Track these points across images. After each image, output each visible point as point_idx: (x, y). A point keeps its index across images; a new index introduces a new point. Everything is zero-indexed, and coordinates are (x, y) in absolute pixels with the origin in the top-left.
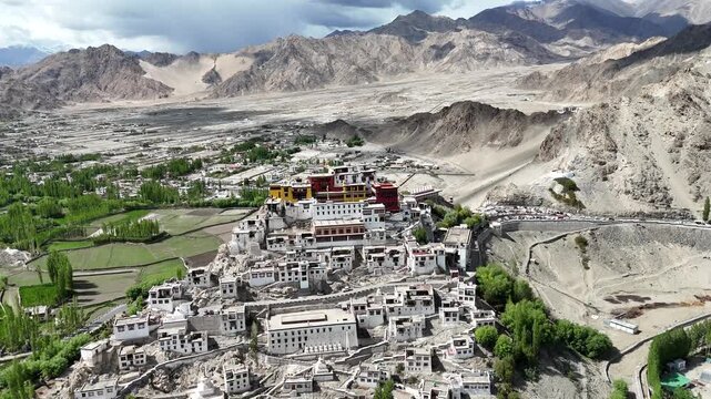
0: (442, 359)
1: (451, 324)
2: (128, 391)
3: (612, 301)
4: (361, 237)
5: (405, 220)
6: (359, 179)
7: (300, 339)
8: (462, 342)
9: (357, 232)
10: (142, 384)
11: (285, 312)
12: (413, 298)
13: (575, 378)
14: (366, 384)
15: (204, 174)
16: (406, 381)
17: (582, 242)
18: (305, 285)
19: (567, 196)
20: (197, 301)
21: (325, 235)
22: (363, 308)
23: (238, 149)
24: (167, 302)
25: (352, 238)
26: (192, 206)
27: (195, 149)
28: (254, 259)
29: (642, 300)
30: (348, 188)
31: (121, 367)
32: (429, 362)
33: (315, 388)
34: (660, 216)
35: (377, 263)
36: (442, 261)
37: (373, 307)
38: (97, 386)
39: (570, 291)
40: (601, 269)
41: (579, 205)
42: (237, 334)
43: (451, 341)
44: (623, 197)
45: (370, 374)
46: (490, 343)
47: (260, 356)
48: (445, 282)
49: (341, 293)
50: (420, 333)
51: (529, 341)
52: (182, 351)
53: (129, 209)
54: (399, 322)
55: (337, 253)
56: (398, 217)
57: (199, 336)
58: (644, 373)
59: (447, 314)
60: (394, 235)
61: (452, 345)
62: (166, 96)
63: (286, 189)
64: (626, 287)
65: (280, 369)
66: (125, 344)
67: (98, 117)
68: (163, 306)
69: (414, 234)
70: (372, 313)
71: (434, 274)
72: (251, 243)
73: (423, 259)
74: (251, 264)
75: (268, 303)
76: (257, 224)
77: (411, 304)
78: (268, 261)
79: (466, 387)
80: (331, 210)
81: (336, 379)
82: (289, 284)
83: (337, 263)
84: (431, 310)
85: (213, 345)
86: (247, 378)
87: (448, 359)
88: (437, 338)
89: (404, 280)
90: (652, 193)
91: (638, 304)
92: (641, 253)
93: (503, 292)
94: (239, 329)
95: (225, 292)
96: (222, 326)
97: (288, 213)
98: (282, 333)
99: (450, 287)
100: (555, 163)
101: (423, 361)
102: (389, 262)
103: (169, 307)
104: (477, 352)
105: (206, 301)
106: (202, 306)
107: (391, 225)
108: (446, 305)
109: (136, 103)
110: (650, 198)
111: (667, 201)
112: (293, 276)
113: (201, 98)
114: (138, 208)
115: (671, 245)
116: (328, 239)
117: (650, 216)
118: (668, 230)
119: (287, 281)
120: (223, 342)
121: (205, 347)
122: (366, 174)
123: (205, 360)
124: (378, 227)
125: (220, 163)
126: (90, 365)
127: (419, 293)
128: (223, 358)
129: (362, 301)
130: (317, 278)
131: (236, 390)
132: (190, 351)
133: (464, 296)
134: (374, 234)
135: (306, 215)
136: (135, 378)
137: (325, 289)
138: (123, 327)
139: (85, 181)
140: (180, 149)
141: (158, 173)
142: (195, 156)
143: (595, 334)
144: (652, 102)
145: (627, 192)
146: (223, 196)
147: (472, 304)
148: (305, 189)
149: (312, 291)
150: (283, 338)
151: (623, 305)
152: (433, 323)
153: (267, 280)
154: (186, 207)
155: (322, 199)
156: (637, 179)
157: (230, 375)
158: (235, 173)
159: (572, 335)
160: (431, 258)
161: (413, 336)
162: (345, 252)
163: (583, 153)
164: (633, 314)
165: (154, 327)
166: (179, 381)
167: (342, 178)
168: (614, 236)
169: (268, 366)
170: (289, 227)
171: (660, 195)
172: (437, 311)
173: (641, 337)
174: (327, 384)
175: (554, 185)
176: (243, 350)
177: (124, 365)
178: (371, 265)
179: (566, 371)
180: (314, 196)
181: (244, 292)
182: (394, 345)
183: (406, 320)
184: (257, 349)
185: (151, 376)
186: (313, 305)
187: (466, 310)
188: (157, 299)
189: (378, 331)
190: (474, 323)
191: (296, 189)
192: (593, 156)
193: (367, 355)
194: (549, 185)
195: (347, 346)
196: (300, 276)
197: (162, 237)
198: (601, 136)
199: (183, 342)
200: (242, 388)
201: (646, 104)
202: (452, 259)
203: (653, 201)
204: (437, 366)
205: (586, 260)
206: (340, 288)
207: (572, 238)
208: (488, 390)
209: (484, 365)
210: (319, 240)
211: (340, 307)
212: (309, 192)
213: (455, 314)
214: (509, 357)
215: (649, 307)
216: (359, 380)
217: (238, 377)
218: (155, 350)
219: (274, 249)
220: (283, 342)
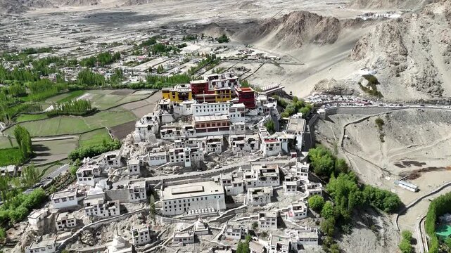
0: (284, 219)
1: (291, 193)
2: (64, 246)
3: (399, 165)
4: (228, 129)
5: (259, 114)
6: (226, 84)
7: (185, 205)
8: (299, 208)
9: (225, 126)
10: (74, 240)
11: (174, 184)
12: (265, 174)
13: (376, 229)
14: (231, 236)
15: (122, 64)
16: (259, 234)
17: (380, 123)
18: (188, 164)
19: (371, 89)
20: (112, 177)
21: (203, 127)
22: (229, 181)
24: (90, 179)
25: (221, 129)
26: (114, 88)
27: (116, 44)
28: (152, 145)
29: (419, 165)
30: (219, 92)
31: (58, 229)
32: (276, 222)
33: (196, 240)
34: (434, 103)
35: (239, 148)
36: (285, 146)
37: (237, 181)
38: (42, 245)
39: (371, 158)
40: (392, 142)
41: (378, 94)
42: (141, 201)
43: (291, 206)
44: (410, 89)
45: (234, 230)
46: (318, 208)
47: (157, 217)
48: (286, 162)
49: (214, 170)
50: (269, 200)
51: (346, 206)
52: (102, 215)
53: (72, 90)
54: (255, 193)
55: (211, 141)
56: (255, 112)
57: (113, 204)
58: (423, 223)
59: (288, 187)
60: (251, 127)
61: (292, 210)
62: (96, 4)
63: (174, 93)
64: (410, 155)
65: (171, 226)
66: (61, 211)
68: (88, 182)
69: (265, 125)
70: (235, 185)
71: (279, 156)
72: (152, 133)
73: (272, 145)
74: (149, 149)
75: (162, 178)
76: (153, 120)
77: (263, 179)
78: (162, 147)
79: (301, 240)
80: (206, 108)
81: (210, 233)
82: (177, 164)
83: (211, 148)
84: (277, 183)
85: (124, 210)
86: (148, 235)
87: (288, 220)
88: (281, 204)
89: (258, 160)
90: (430, 86)
91: (417, 168)
92: (420, 130)
93: (328, 168)
94: (142, 198)
95: (131, 171)
96: (129, 197)
97: (176, 110)
98: (172, 202)
99: (291, 165)
100: (362, 62)
101: (271, 221)
102: (248, 147)
103: (92, 182)
104: (309, 214)
105: (118, 177)
106: (116, 181)
107: (249, 119)
108: (288, 180)
109: (76, 8)
110: (428, 90)
111: (440, 92)
112: (180, 159)
113: (120, 5)
114: (77, 89)
115: (441, 124)
116: (204, 131)
117: (427, 102)
118: (439, 113)
119: (175, 162)
120: (131, 208)
121: (118, 212)
122: (231, 81)
123: (118, 221)
124: (240, 121)
125: (133, 55)
126: (35, 228)
127: (269, 171)
128: (131, 219)
129: (228, 176)
130: (197, 159)
131: (140, 242)
132: (107, 215)
133: (300, 172)
134: (237, 127)
135: (188, 112)
136: (68, 237)
137: (203, 168)
138: (58, 199)
139: (42, 69)
140: (106, 44)
141: (91, 63)
142: (117, 50)
143: (390, 195)
144: (433, 18)
145: (413, 85)
146: (134, 81)
147: (305, 178)
148: (187, 93)
149: (193, 168)
150: (173, 204)
151: (407, 169)
152: (278, 192)
153: (161, 161)
154: (109, 88)
155: (200, 100)
156: (420, 75)
157: (136, 233)
158: (143, 62)
159: (374, 196)
160: (278, 145)
161: (264, 202)
162: (216, 140)
163: (384, 56)
164: (414, 176)
165: (81, 198)
166: (100, 237)
167: (214, 83)
168: (402, 117)
169: (163, 224)
170: (176, 121)
171: (435, 87)
172: (281, 183)
173: (420, 195)
174: (204, 237)
175: (362, 80)
176: (145, 213)
177: (60, 227)
178: (235, 149)
179: (371, 224)
180: (194, 97)
181: (144, 170)
182: (251, 208)
183: (259, 191)
184: (155, 212)
185: (80, 235)
186: (193, 179)
187: (301, 183)
188: (83, 178)
189: (239, 197)
190: (307, 193)
191: (180, 93)
192: (390, 59)
193: (233, 214)
194: (358, 80)
195: (218, 209)
196: (185, 159)
197: (94, 112)
198: (397, 43)
199: (102, 209)
200: (145, 241)
201: (429, 19)
202: (292, 143)
203: (430, 92)
204: (281, 224)
205: (382, 135)
206: (213, 166)
207: (373, 119)
208: (317, 242)
209: (314, 223)
210: (198, 131)
211: (213, 180)
212: (190, 95)
213: (294, 187)
214: (332, 219)
215: (425, 170)
216: (226, 234)
217: (142, 234)
218: (82, 215)
219: (165, 138)
220: (173, 207)
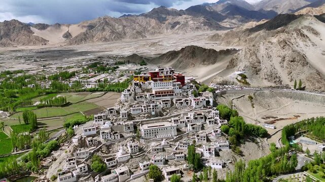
0: (210, 138)
1: (211, 125)
2: (93, 153)
3: (264, 119)
4: (173, 95)
5: (188, 88)
6: (169, 73)
7: (155, 133)
8: (217, 131)
9: (171, 93)
10: (98, 151)
11: (147, 123)
12: (196, 116)
13: (257, 143)
14: (182, 148)
15: (78, 78)
16: (197, 146)
17: (251, 98)
18: (153, 113)
19: (243, 81)
20: (113, 120)
21: (159, 94)
22: (177, 121)
23: (89, 67)
24: (101, 121)
25: (169, 95)
26: (77, 92)
27: (69, 68)
28: (132, 104)
29: (275, 118)
30: (165, 76)
31: (88, 145)
32: (206, 139)
33: (164, 150)
34: (278, 87)
35: (180, 104)
36: (205, 103)
37: (181, 120)
38: (81, 152)
39: (248, 116)
40: (259, 107)
41: (247, 83)
42: (131, 132)
43: (213, 131)
44: (264, 80)
45: (184, 144)
46: (227, 131)
47: (141, 140)
48: (207, 111)
49: (167, 116)
50: (200, 129)
51: (241, 130)
52: (110, 138)
54: (192, 125)
55: (164, 101)
56: (185, 87)
57: (117, 133)
58: (280, 141)
59: (210, 122)
60: (185, 94)
61: (213, 133)
62: (45, 44)
63: (141, 77)
64: (269, 114)
65: (149, 144)
66: (88, 136)
67: (14, 54)
68: (100, 122)
69: (192, 93)
70: (181, 122)
71: (202, 108)
72: (132, 97)
73: (198, 102)
74: (131, 106)
75: (140, 120)
76: (131, 91)
77: (196, 118)
78: (137, 105)
79: (220, 146)
80: (160, 85)
81: (171, 147)
82: (147, 113)
83: (165, 105)
84: (203, 120)
85: (122, 136)
86: (138, 147)
87: (211, 137)
88: (207, 131)
89: (191, 111)
90: (275, 79)
91: (274, 119)
92: (273, 101)
93: (228, 114)
94: (131, 130)
95: (123, 116)
96: (124, 129)
97: (142, 86)
98: (149, 130)
99: (209, 112)
100: (236, 68)
101: (203, 138)
102: (185, 104)
103: (102, 123)
104: (222, 135)
105: (116, 120)
106: (115, 122)
107: (183, 90)
108: (209, 119)
109: (30, 47)
110: (274, 81)
111: (281, 82)
112: (149, 110)
113: (63, 45)
114: (52, 93)
115: (283, 98)
116: (160, 96)
117: (274, 87)
118: (282, 93)
119: (146, 112)
120: (125, 135)
121: (119, 137)
122: (171, 71)
123: (120, 142)
124: (178, 91)
125: (83, 73)
126: (77, 144)
127: (198, 115)
128: (126, 141)
129: (177, 118)
130: (158, 111)
131: (133, 152)
132: (113, 138)
133: (215, 115)
134: (178, 94)
135: (149, 87)
136: (94, 149)
137: (161, 115)
138: (87, 130)
140: (62, 67)
141: (56, 78)
142: (71, 71)
143: (261, 128)
144: (272, 44)
145: (266, 79)
146: (89, 87)
147: (218, 118)
148: (149, 77)
149: (156, 115)
150: (149, 132)
151: (268, 120)
152: (204, 125)
153: (138, 112)
154: (74, 92)
155: (155, 81)
156: (269, 73)
157: (131, 147)
158: (92, 77)
159: (254, 129)
160: (201, 102)
161: (198, 130)
162: (167, 101)
163: (248, 64)
164: (272, 123)
165: (98, 130)
166: (111, 149)
167: (162, 72)
168: (262, 95)
169: (144, 143)
170: (143, 92)
171: (278, 79)
172: (205, 121)
173: (277, 130)
174: (168, 149)
175: (238, 77)
176: (134, 138)
177: (90, 144)
178: (177, 105)
179: (253, 141)
180: (152, 79)
181: (130, 117)
182: (191, 134)
183: (194, 124)
184: (139, 137)
185: (101, 148)
186: (158, 121)
187: (216, 120)
188: (97, 120)
189: (183, 129)
190: (220, 124)
191: (145, 77)
192: (251, 65)
193: (181, 138)
194: (235, 77)
195: (173, 135)
196: (152, 110)
197: (68, 104)
198: (254, 57)
199: (111, 135)
200: (136, 151)
201: (270, 45)
202: (208, 102)
203: (275, 82)
204: (208, 140)
205: (253, 105)
206: (167, 114)
207: (247, 96)
208: (228, 147)
209: (225, 139)
210: (157, 96)
211: (168, 121)
212: (150, 78)
213: (213, 122)
214: (234, 135)
215: (278, 120)
216: (179, 147)
217: (135, 147)
218: (100, 138)
219: (139, 100)
220: (149, 134)
